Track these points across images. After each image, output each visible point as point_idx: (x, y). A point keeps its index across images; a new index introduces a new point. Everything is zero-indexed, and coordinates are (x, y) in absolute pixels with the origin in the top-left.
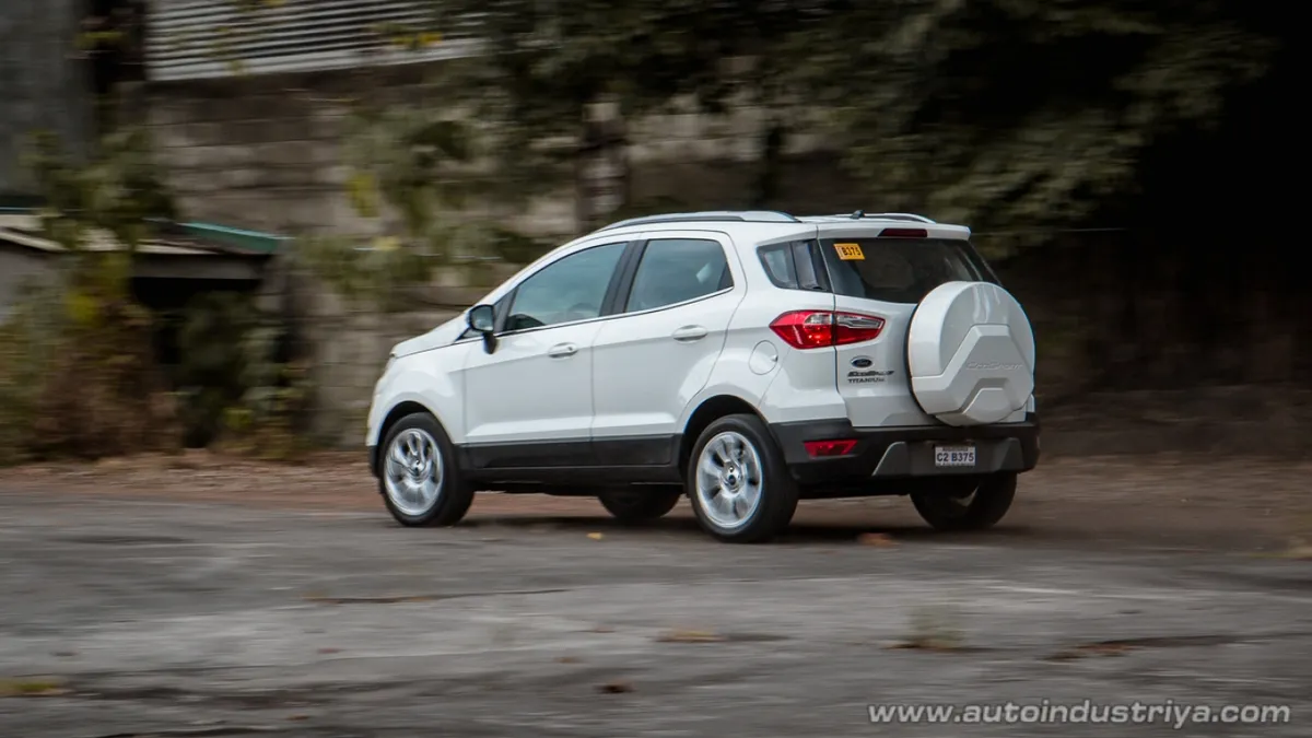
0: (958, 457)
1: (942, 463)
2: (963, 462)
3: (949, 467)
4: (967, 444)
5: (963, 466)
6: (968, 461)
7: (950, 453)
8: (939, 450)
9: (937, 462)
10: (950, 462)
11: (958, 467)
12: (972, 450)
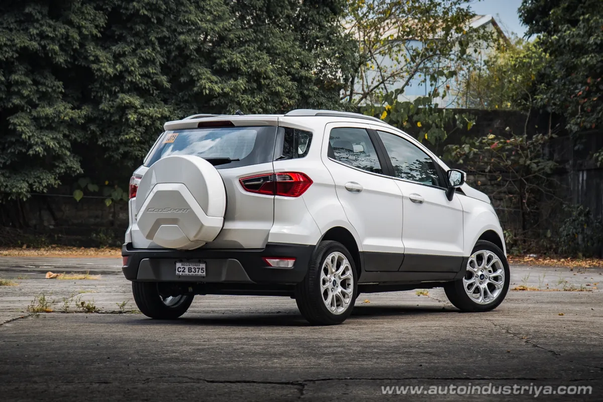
0: (193, 270)
1: (181, 273)
2: (196, 273)
3: (186, 276)
4: (200, 262)
5: (197, 277)
6: (200, 273)
7: (187, 268)
8: (178, 265)
9: (177, 272)
10: (187, 272)
11: (192, 277)
12: (203, 266)
